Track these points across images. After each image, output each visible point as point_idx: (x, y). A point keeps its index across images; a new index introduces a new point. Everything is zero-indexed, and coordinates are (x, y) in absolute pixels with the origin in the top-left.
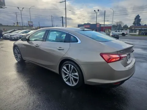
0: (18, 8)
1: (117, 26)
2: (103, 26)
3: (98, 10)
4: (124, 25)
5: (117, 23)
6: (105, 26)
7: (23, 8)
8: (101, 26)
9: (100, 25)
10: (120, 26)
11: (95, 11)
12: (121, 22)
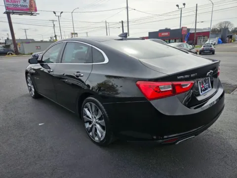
0: (55, 13)
1: (220, 31)
2: (194, 32)
3: (184, 4)
4: (233, 28)
5: (220, 25)
6: (197, 31)
7: (62, 13)
8: (190, 32)
9: (189, 30)
10: (226, 29)
11: (177, 6)
12: (227, 22)
